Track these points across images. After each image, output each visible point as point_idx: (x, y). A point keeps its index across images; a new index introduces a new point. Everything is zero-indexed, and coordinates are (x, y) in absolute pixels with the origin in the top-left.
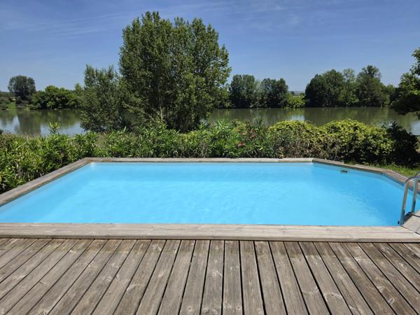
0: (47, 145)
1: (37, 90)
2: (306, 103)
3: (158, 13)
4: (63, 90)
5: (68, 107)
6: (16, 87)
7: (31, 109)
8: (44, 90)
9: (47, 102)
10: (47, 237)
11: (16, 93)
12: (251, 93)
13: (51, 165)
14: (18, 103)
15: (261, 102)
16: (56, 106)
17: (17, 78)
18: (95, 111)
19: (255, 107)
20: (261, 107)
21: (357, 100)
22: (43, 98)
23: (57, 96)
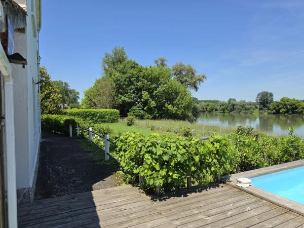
0: (285, 143)
1: (274, 100)
4: (294, 100)
5: (297, 113)
6: (261, 99)
7: (269, 113)
8: (279, 100)
9: (281, 109)
10: (286, 208)
11: (260, 103)
13: (286, 158)
14: (261, 109)
16: (287, 112)
17: (262, 93)
22: (278, 106)
23: (289, 104)
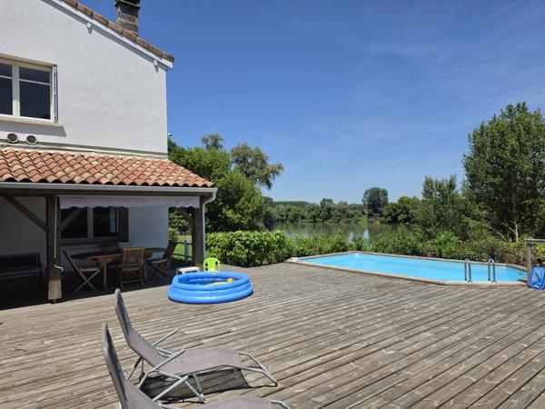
1: (389, 202)
3: (524, 104)
6: (370, 200)
7: (382, 222)
8: (396, 202)
9: (399, 215)
11: (369, 205)
14: (370, 215)
16: (408, 219)
17: (372, 189)
18: (430, 226)
22: (394, 210)
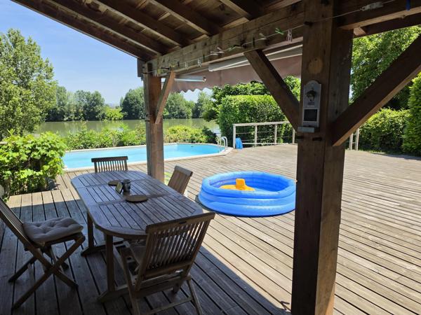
2: (124, 116)
12: (64, 105)
15: (77, 114)
19: (70, 120)
20: (77, 120)
21: (168, 114)
